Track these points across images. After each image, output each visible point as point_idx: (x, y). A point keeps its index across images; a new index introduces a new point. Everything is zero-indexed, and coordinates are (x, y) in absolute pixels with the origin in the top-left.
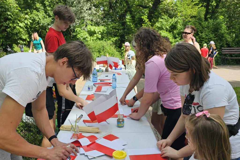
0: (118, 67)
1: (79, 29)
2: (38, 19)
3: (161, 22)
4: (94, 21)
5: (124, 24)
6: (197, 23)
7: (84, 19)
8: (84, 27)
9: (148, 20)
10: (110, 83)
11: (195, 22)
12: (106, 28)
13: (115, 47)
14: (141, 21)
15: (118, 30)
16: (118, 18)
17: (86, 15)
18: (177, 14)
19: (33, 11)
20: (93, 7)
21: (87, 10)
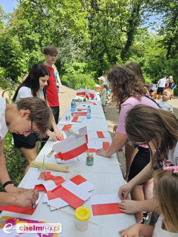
0: (94, 98)
1: (67, 64)
2: (36, 57)
3: (131, 60)
4: (79, 58)
5: (102, 61)
6: (160, 61)
7: (71, 57)
8: (71, 63)
9: (121, 58)
10: (86, 113)
11: (159, 61)
12: (87, 64)
13: (94, 79)
14: (115, 59)
15: (98, 66)
16: (97, 57)
17: (73, 54)
18: (144, 54)
19: (32, 51)
20: (79, 48)
21: (74, 50)
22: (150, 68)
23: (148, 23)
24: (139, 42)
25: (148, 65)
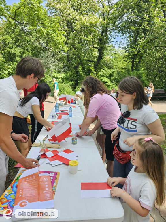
1: (47, 75)
3: (103, 72)
4: (57, 70)
5: (77, 72)
6: (126, 73)
7: (50, 69)
8: (50, 74)
9: (94, 70)
10: (68, 113)
13: (71, 88)
14: (89, 71)
16: (73, 68)
17: (51, 66)
18: (113, 67)
19: (14, 63)
20: (56, 61)
21: (52, 62)
22: (118, 79)
23: (115, 42)
24: (109, 57)
25: (117, 75)
